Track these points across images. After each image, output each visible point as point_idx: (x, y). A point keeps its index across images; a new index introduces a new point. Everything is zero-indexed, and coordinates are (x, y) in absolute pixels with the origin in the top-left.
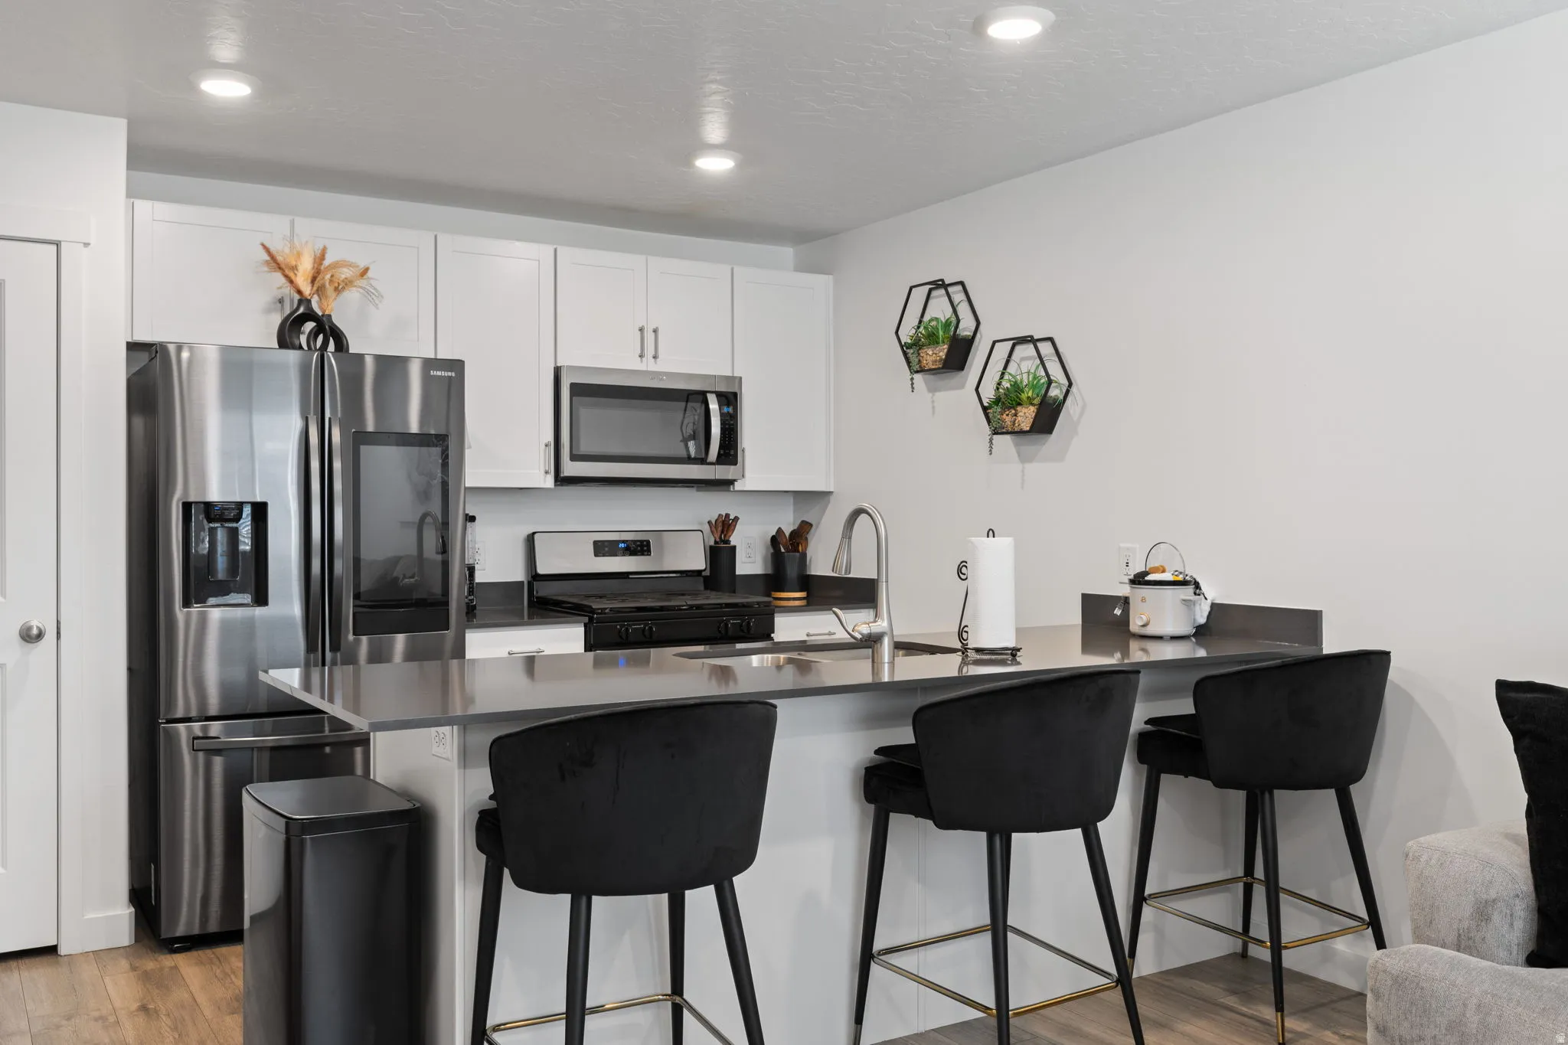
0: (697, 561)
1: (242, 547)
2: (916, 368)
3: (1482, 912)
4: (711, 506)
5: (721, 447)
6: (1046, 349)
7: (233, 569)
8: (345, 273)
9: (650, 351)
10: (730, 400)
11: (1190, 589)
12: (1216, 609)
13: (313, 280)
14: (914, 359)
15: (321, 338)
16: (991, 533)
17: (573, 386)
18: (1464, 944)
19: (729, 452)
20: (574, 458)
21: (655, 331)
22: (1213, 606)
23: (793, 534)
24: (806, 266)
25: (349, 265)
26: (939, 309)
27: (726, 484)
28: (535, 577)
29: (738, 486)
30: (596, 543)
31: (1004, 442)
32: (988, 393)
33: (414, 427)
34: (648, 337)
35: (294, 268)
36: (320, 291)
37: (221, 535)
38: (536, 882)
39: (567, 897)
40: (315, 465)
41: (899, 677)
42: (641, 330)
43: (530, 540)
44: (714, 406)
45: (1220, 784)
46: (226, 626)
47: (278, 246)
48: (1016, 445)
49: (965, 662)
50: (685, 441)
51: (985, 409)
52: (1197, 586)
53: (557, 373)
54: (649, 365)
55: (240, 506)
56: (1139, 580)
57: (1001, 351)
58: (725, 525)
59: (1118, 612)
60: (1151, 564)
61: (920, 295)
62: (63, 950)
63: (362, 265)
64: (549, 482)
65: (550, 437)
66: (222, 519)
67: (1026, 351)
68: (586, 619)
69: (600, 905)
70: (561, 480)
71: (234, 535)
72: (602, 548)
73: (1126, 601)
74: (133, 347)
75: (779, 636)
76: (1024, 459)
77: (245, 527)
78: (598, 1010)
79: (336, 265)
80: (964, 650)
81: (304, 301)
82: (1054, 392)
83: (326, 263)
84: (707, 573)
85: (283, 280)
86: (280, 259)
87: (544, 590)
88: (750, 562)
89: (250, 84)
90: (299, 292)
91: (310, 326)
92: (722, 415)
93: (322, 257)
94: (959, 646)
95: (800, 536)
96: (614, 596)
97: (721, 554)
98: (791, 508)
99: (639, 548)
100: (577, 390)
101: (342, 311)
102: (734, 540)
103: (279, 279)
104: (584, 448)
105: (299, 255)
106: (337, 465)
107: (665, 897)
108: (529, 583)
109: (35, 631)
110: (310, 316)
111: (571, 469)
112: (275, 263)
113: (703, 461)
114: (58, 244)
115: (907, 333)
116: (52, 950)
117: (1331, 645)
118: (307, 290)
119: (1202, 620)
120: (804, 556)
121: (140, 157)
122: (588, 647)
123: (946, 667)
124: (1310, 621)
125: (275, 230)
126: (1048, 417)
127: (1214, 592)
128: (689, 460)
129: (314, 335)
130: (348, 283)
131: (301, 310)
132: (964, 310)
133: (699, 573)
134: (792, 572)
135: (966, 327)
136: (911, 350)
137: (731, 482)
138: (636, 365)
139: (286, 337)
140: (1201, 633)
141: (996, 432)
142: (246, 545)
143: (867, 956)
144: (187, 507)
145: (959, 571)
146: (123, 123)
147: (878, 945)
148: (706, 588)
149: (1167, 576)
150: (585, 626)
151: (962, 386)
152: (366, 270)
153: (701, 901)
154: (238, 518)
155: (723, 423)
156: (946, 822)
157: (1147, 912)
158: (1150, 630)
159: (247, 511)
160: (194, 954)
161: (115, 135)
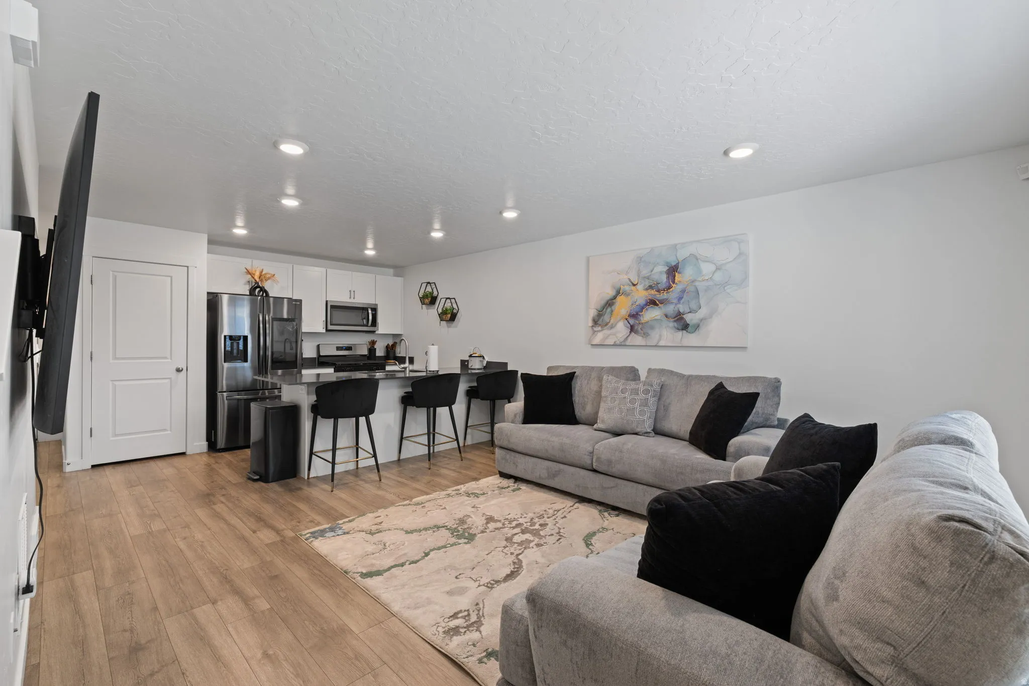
0: (365, 352)
1: (240, 348)
2: (423, 303)
3: (515, 416)
4: (369, 338)
5: (372, 322)
6: (453, 301)
7: (238, 353)
8: (268, 276)
9: (352, 297)
10: (375, 310)
11: (482, 358)
12: (488, 362)
13: (260, 278)
14: (422, 301)
15: (261, 293)
16: (433, 345)
17: (331, 306)
18: (513, 422)
19: (374, 323)
20: (331, 325)
21: (354, 291)
22: (487, 362)
23: (392, 345)
24: (396, 275)
25: (269, 274)
26: (429, 289)
27: (373, 332)
28: (319, 356)
29: (377, 332)
30: (337, 347)
31: (444, 323)
32: (440, 311)
33: (285, 316)
34: (352, 293)
35: (254, 274)
36: (261, 281)
37: (235, 344)
38: (326, 416)
39: (333, 419)
40: (261, 326)
41: (411, 375)
42: (350, 291)
43: (318, 346)
44: (370, 311)
45: (482, 399)
46: (228, 368)
47: (249, 268)
48: (447, 324)
49: (427, 374)
50: (363, 319)
51: (439, 315)
52: (483, 357)
53: (327, 302)
54: (352, 300)
55: (240, 337)
56: (471, 356)
57: (443, 301)
58: (373, 343)
59: (466, 363)
60: (475, 352)
61: (424, 285)
62: (188, 453)
63: (273, 273)
64: (324, 331)
65: (324, 319)
66: (235, 340)
67: (448, 301)
68: (334, 367)
69: (340, 420)
70: (327, 330)
71: (238, 344)
72: (338, 349)
73: (468, 361)
74: (208, 293)
75: (386, 370)
76: (448, 327)
77: (241, 342)
78: (339, 449)
79: (265, 274)
80: (427, 371)
81: (256, 283)
82: (455, 311)
83: (263, 273)
84: (368, 355)
85: (251, 277)
86: (250, 271)
87: (322, 360)
88: (380, 352)
89: (247, 231)
90: (256, 280)
91: (258, 290)
92: (372, 313)
93: (262, 272)
94: (425, 370)
95: (394, 345)
96: (343, 361)
97: (372, 350)
98: (392, 339)
99: (349, 348)
100: (332, 307)
101: (267, 286)
102: (375, 347)
103: (249, 276)
104: (334, 323)
105: (255, 271)
106: (267, 326)
107: (354, 418)
108: (318, 358)
109: (181, 369)
110: (258, 287)
111: (330, 327)
112: (248, 272)
113: (367, 326)
114: (188, 267)
115: (421, 295)
116: (183, 454)
117: (509, 368)
118: (258, 280)
119: (485, 365)
120: (395, 350)
121: (211, 242)
122: (335, 372)
123: (424, 374)
124: (506, 364)
125: (247, 263)
126: (453, 317)
127: (487, 359)
128: (364, 325)
129: (259, 292)
130: (269, 278)
131: (256, 285)
132: (435, 290)
133: (365, 356)
134: (391, 355)
135: (435, 293)
136: (422, 299)
137: (375, 331)
138: (349, 300)
139: (252, 292)
140: (485, 368)
141: (441, 320)
142: (241, 347)
143: (402, 439)
144: (225, 336)
145: (426, 353)
146: (207, 235)
147: (404, 436)
148: (368, 359)
149: (477, 355)
150: (334, 368)
151: (434, 309)
152: (274, 275)
153: (362, 420)
154: (240, 340)
155: (372, 315)
156: (418, 406)
157: (469, 430)
158: (473, 367)
159: (242, 337)
160: (227, 453)
161: (205, 238)
